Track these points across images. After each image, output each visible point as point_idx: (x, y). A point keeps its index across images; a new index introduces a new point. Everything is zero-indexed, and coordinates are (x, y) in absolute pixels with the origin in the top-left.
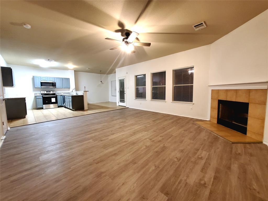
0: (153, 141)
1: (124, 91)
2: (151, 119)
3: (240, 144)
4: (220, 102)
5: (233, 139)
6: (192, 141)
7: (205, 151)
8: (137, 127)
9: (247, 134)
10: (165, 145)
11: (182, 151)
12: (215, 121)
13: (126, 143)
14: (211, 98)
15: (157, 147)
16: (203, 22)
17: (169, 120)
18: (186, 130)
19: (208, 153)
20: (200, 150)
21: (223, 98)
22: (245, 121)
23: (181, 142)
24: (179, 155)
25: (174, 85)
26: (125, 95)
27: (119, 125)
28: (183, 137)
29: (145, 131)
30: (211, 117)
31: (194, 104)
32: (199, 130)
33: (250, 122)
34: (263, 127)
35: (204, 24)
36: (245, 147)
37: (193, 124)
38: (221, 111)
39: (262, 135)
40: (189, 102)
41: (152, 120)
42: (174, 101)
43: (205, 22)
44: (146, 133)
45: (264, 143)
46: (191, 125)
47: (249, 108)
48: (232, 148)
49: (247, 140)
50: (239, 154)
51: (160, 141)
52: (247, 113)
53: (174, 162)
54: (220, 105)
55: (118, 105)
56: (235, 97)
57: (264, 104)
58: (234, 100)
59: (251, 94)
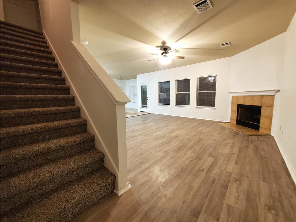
0: (190, 135)
1: (146, 97)
2: (179, 122)
3: (254, 136)
4: (239, 106)
5: (249, 133)
6: (220, 135)
7: (231, 140)
8: (172, 128)
9: (260, 130)
10: (201, 137)
11: (214, 140)
12: (235, 122)
13: (170, 137)
14: (232, 103)
15: (195, 139)
16: (228, 43)
17: (195, 122)
18: (213, 129)
19: (233, 141)
20: (227, 140)
21: (241, 102)
22: (258, 121)
23: (212, 135)
24: (213, 142)
25: (198, 92)
26: (147, 101)
27: (155, 126)
28: (212, 133)
29: (180, 130)
30: (231, 119)
31: (216, 108)
32: (223, 128)
33: (262, 120)
34: (271, 123)
35: (229, 43)
36: (258, 137)
37: (216, 125)
38: (240, 114)
39: (270, 129)
40: (211, 106)
41: (181, 122)
42: (198, 106)
43: (230, 43)
44: (181, 131)
45: (271, 135)
46: (215, 126)
47: (262, 110)
48: (249, 138)
49: (260, 134)
50: (254, 141)
51: (195, 135)
52: (260, 114)
53: (211, 145)
54: (239, 108)
55: (139, 111)
56: (251, 101)
57: (272, 106)
58: (250, 104)
59: (263, 99)
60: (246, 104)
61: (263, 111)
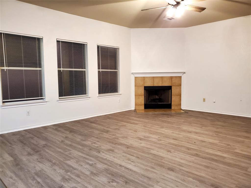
9: (172, 108)
12: (142, 107)
14: (135, 86)
21: (149, 84)
30: (136, 105)
33: (173, 99)
38: (145, 97)
39: (180, 105)
40: (116, 92)
47: (172, 90)
54: (145, 91)
56: (161, 82)
57: (180, 85)
58: (160, 85)
59: (173, 80)
60: (156, 85)
61: (174, 90)
